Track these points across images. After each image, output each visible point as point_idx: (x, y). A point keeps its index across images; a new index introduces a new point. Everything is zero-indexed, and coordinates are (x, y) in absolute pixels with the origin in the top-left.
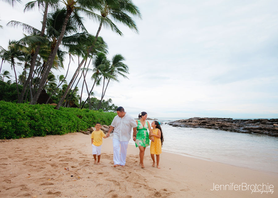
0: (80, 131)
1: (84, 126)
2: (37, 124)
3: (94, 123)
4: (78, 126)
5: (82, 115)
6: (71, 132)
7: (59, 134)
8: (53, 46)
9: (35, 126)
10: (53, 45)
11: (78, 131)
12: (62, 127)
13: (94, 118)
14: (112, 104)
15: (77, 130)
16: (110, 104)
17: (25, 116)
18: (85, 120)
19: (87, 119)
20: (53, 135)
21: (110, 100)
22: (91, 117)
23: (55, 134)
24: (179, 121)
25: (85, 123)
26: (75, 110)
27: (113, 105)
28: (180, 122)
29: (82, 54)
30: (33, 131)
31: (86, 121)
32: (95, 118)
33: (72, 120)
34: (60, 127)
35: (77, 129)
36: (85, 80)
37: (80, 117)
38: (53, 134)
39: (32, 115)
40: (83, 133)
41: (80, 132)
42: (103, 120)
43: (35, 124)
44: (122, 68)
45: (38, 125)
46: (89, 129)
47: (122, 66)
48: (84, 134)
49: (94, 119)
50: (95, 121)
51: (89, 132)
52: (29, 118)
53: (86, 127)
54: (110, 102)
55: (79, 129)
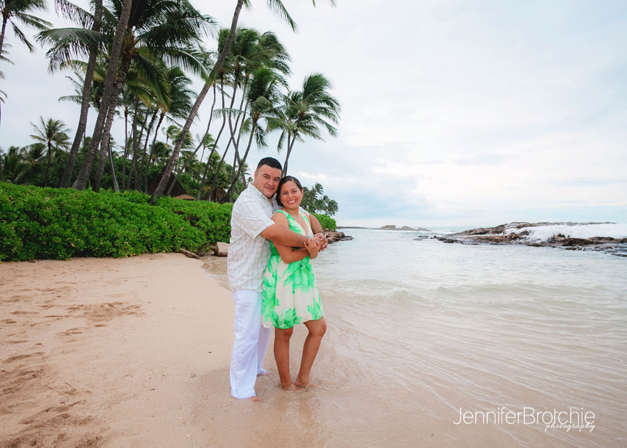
0: (182, 249)
1: (193, 239)
2: (44, 230)
4: (173, 238)
5: (201, 215)
6: (151, 252)
7: (110, 255)
8: (126, 53)
9: (39, 236)
10: (125, 50)
11: (174, 250)
12: (116, 238)
14: (323, 196)
15: (171, 249)
16: (319, 197)
17: (16, 212)
18: (203, 225)
19: (210, 223)
20: (95, 257)
21: (318, 187)
22: (224, 219)
23: (102, 256)
24: (471, 231)
27: (325, 198)
28: (473, 232)
29: (202, 70)
30: (36, 247)
31: (204, 228)
33: (157, 223)
34: (113, 239)
35: (172, 246)
37: (194, 219)
38: (95, 255)
39: (35, 209)
40: (187, 255)
41: (180, 252)
43: (39, 231)
44: (324, 105)
45: (47, 234)
46: (213, 247)
47: (324, 101)
52: (25, 216)
53: (200, 241)
54: (319, 191)
55: (178, 246)
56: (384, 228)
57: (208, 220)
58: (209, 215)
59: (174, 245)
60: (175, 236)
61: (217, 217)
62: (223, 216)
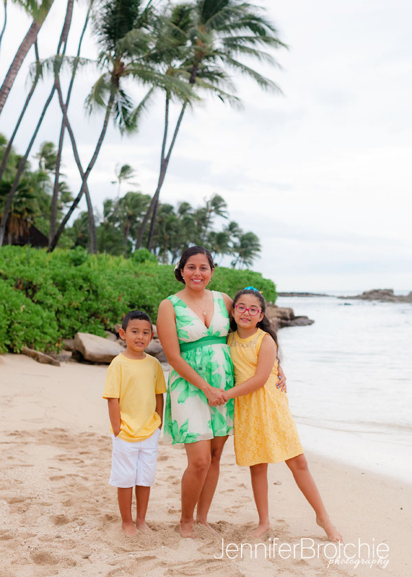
0: (25, 348)
1: (40, 328)
3: (95, 314)
4: (10, 326)
5: (38, 280)
11: (11, 350)
13: (95, 292)
14: (227, 223)
15: (8, 346)
16: (218, 224)
18: (50, 301)
19: (59, 296)
21: (217, 203)
22: (81, 288)
25: (45, 314)
26: (17, 258)
27: (232, 226)
31: (51, 306)
32: (99, 291)
35: (8, 342)
36: (65, 123)
37: (29, 288)
41: (22, 353)
42: (142, 302)
46: (69, 343)
48: (38, 360)
49: (92, 296)
50: (95, 305)
51: (70, 354)
53: (50, 331)
54: (218, 212)
55: (18, 342)
56: (368, 296)
57: (56, 290)
58: (53, 279)
59: (11, 340)
60: (12, 323)
61: (69, 282)
62: (81, 281)
